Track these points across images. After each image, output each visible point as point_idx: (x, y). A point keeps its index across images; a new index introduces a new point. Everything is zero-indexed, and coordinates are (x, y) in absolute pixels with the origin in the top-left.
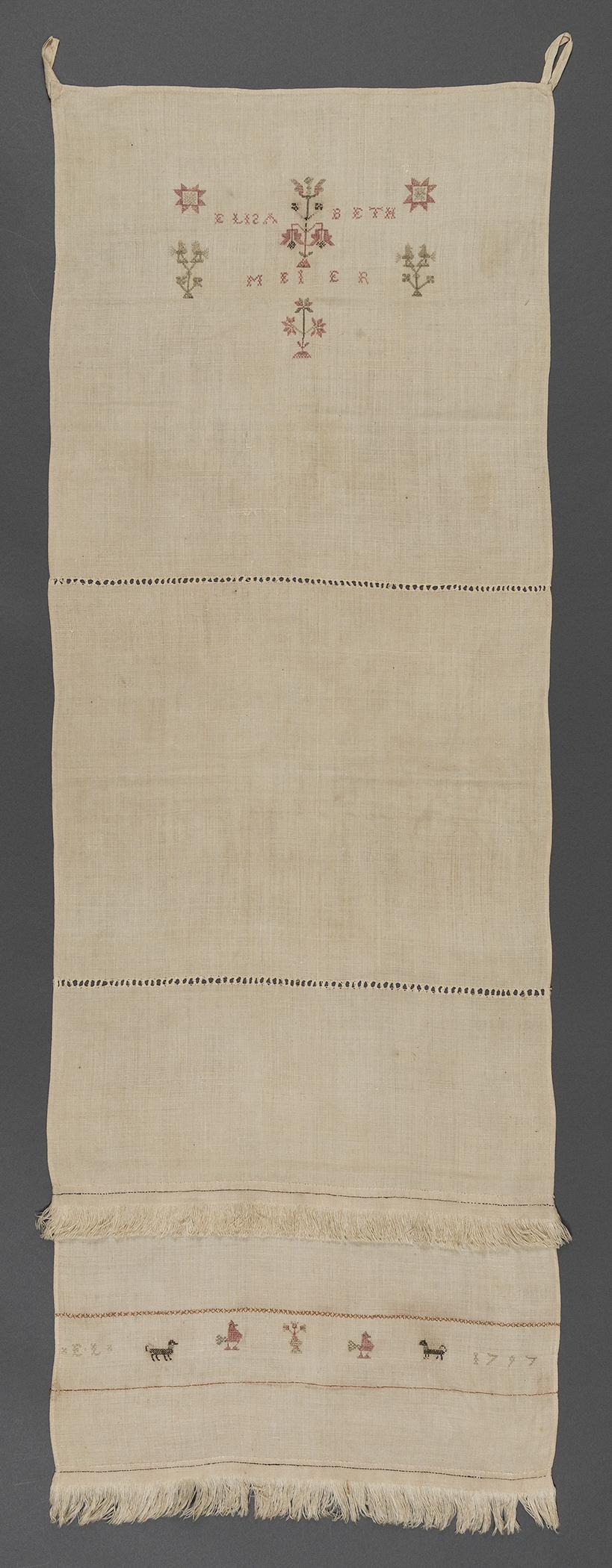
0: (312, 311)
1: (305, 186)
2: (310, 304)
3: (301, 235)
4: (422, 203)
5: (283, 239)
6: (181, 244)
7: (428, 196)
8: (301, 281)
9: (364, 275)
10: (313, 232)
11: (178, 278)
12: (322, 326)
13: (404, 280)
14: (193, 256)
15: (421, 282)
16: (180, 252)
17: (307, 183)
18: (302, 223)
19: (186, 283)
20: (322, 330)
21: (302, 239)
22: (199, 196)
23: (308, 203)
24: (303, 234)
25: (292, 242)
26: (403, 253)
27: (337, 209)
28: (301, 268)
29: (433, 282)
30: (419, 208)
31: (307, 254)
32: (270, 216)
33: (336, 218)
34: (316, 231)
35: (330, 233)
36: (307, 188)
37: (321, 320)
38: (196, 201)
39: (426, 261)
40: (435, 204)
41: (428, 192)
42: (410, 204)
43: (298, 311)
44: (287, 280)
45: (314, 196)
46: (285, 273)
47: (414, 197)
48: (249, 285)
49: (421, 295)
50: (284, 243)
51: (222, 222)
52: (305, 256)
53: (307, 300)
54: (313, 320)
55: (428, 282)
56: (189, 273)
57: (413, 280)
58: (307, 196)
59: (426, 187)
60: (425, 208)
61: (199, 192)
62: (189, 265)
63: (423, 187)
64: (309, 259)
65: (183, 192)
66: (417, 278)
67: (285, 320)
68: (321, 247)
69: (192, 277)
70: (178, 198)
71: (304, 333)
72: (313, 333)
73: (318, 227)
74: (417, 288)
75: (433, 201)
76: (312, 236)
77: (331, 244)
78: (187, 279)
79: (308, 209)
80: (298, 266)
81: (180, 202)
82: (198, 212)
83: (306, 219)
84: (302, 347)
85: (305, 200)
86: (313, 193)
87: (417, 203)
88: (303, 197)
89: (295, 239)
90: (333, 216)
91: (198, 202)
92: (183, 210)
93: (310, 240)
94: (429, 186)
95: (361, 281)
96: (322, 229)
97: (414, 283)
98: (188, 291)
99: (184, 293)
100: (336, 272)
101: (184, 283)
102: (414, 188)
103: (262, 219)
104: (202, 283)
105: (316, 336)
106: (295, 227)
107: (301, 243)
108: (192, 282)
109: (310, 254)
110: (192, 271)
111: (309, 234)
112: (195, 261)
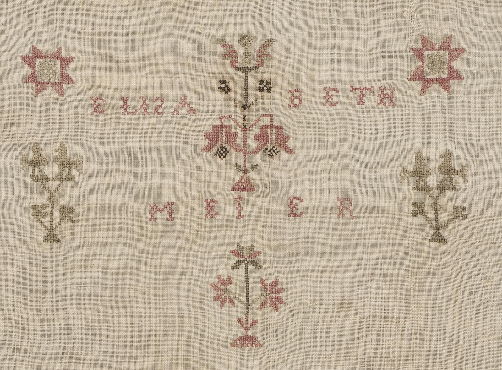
0: (261, 267)
1: (240, 50)
2: (257, 254)
3: (236, 135)
4: (440, 81)
5: (206, 142)
6: (36, 149)
7: (450, 68)
8: (240, 216)
9: (346, 204)
10: (257, 130)
11: (35, 208)
12: (279, 292)
13: (414, 214)
14: (58, 170)
15: (443, 217)
16: (35, 164)
17: (244, 45)
18: (238, 113)
19: (48, 217)
20: (278, 299)
21: (240, 142)
22: (62, 68)
23: (246, 80)
24: (241, 134)
25: (222, 147)
26: (412, 167)
27: (297, 91)
28: (238, 193)
29: (464, 217)
30: (436, 88)
31: (248, 167)
32: (184, 102)
33: (295, 106)
34: (262, 127)
35: (286, 132)
36: (244, 54)
37: (276, 283)
38: (59, 76)
39: (451, 180)
40: (463, 83)
41: (450, 61)
42: (421, 82)
43: (236, 266)
44: (217, 213)
45: (256, 68)
46: (212, 201)
47: (426, 70)
48: (153, 219)
49: (443, 240)
50: (209, 148)
51: (103, 112)
52: (245, 172)
53: (252, 247)
54: (262, 281)
55: (457, 217)
56: (51, 198)
57: (430, 213)
58: (244, 69)
59: (447, 52)
60: (447, 89)
61: (62, 60)
62: (52, 185)
63: (442, 52)
64: (252, 176)
65: (36, 60)
66: (436, 211)
67: (215, 281)
68: (271, 156)
69: (57, 206)
70: (28, 70)
71: (248, 305)
72: (263, 305)
73: (266, 121)
74: (437, 229)
75: (460, 78)
76: (256, 137)
77: (288, 150)
78: (48, 210)
79: (246, 89)
80: (234, 189)
81: (32, 78)
82: (63, 95)
83: (244, 107)
84: (246, 329)
85: (240, 75)
86: (254, 63)
87: (431, 81)
88: (238, 69)
89: (227, 142)
90: (289, 102)
91: (62, 77)
92: (38, 91)
93: (252, 144)
94: (452, 51)
95: (341, 214)
96: (272, 126)
97: (433, 221)
98: (52, 229)
99: (44, 233)
100: (298, 199)
101: (44, 216)
102: (427, 53)
103: (169, 107)
104: (74, 216)
105: (269, 309)
106: (226, 122)
107: (237, 149)
108: (57, 215)
109: (254, 167)
110: (57, 195)
111: (250, 135)
112: (61, 179)
